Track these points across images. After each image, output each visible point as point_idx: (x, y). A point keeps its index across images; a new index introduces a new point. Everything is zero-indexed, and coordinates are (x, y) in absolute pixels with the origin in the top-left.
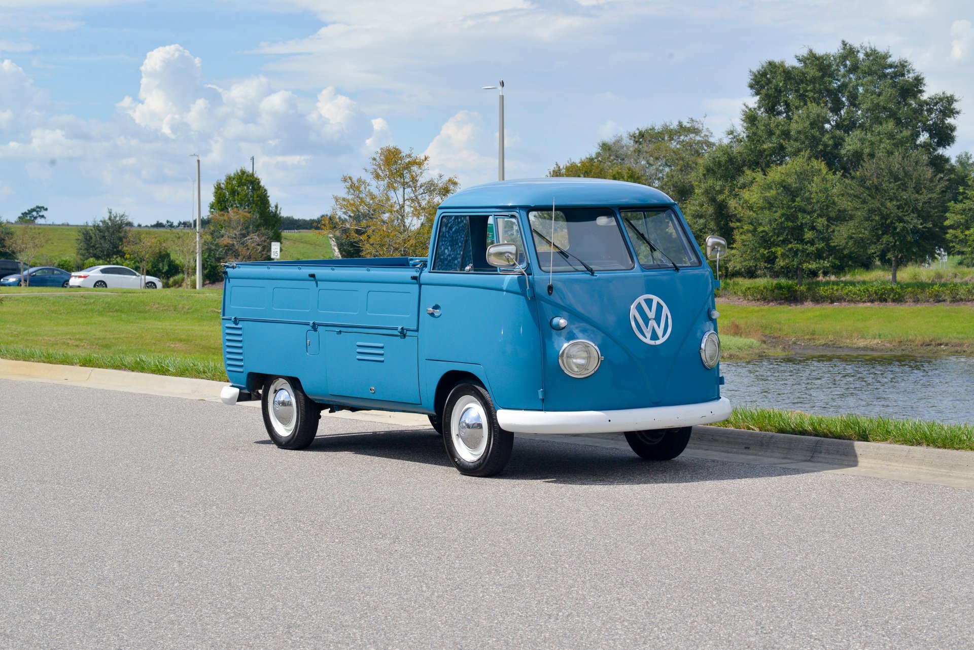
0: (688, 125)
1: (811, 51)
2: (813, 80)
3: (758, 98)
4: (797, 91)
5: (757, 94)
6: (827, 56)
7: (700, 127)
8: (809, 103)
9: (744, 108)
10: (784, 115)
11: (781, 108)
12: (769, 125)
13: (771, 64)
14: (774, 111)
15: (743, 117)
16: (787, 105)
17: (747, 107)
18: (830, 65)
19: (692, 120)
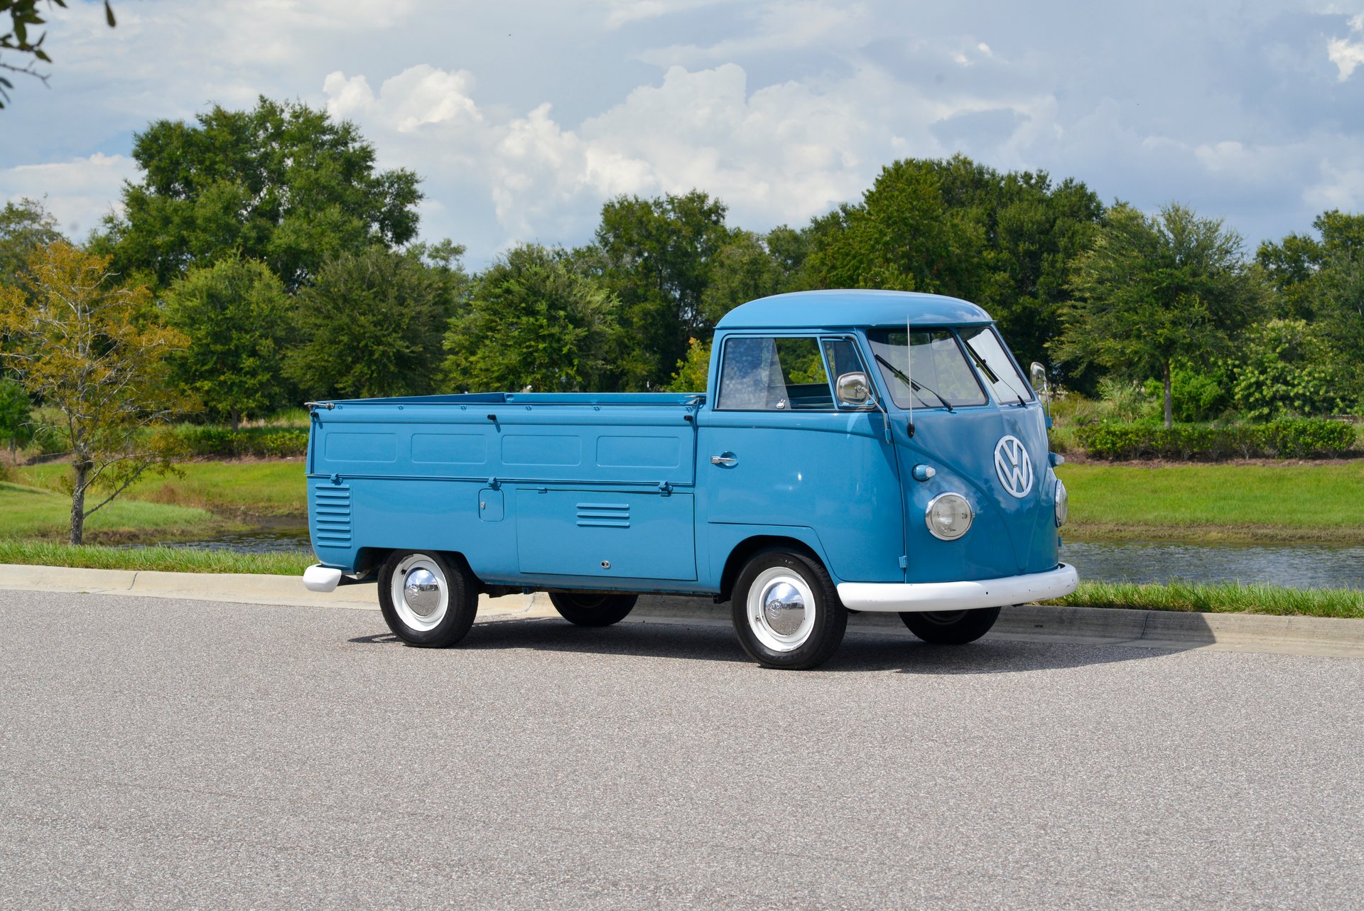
0: (21, 208)
1: (218, 108)
2: (223, 149)
3: (146, 172)
4: (201, 162)
5: (145, 166)
6: (239, 116)
7: (39, 211)
8: (220, 181)
9: (125, 185)
10: (183, 196)
11: (178, 186)
12: (163, 209)
13: (164, 125)
14: (170, 190)
15: (126, 199)
16: (188, 183)
17: (129, 184)
18: (245, 127)
19: (27, 201)
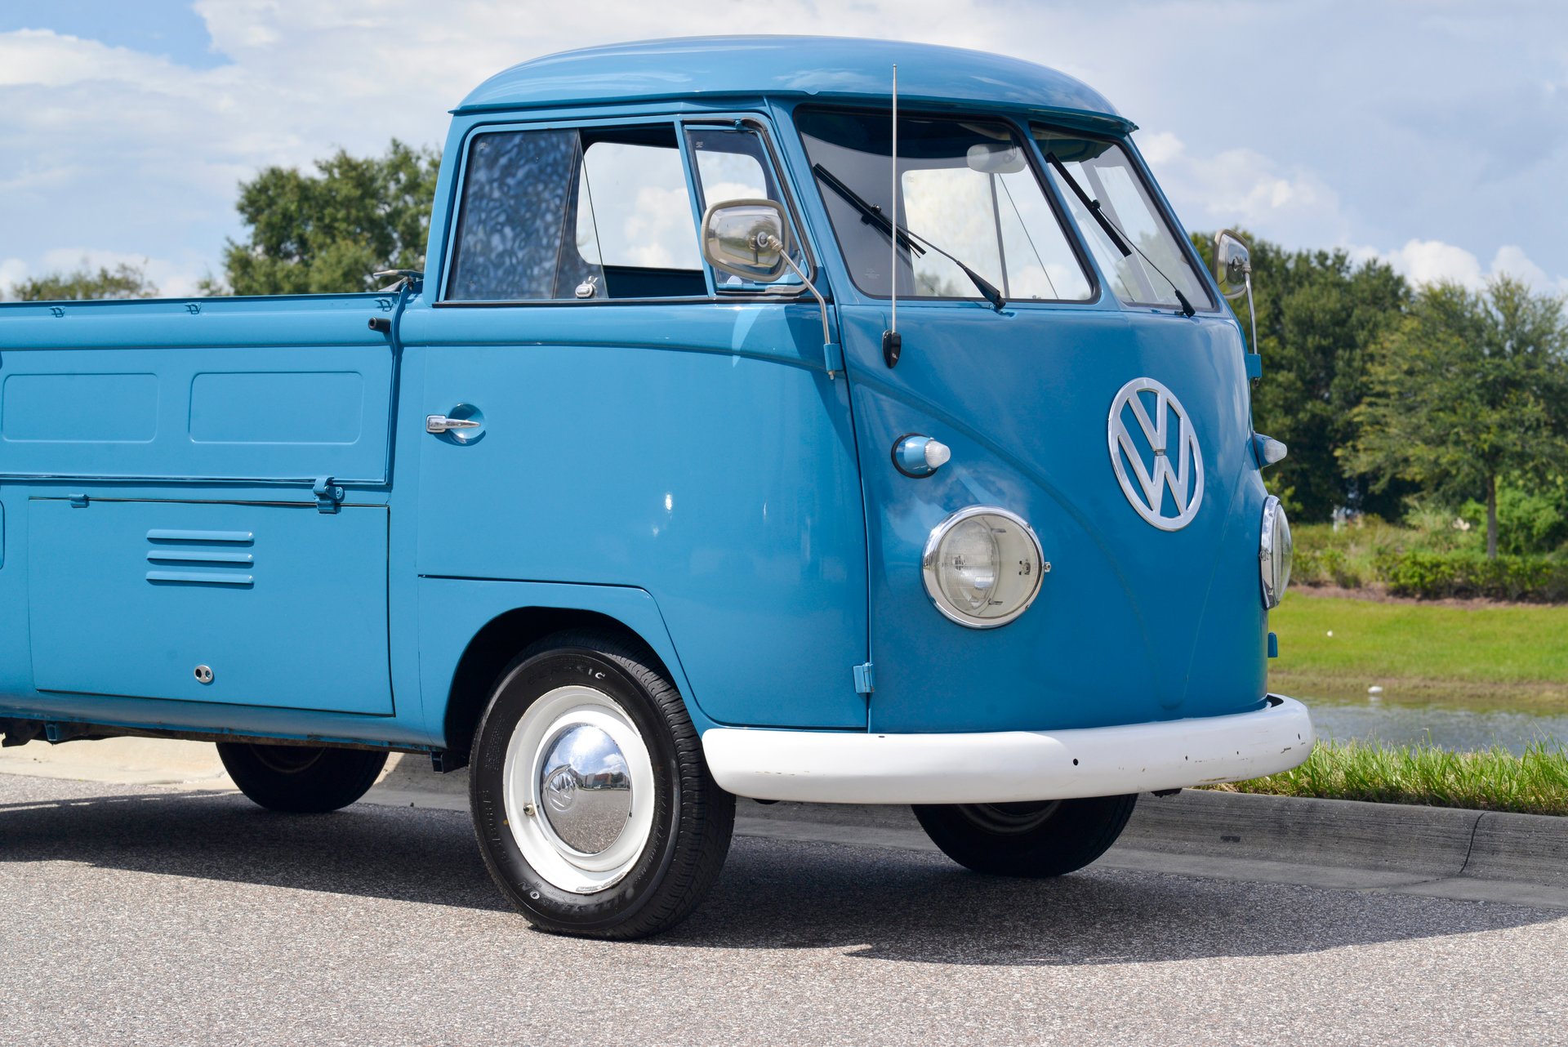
0: (118, 276)
1: (343, 152)
2: (347, 203)
3: (251, 229)
4: (320, 219)
5: (252, 220)
6: (369, 164)
7: (138, 279)
8: (339, 240)
9: (227, 244)
10: (296, 259)
11: (290, 246)
12: (274, 274)
13: (275, 173)
14: (280, 251)
15: (227, 261)
16: (303, 242)
17: (232, 243)
18: (373, 179)
19: (124, 268)
